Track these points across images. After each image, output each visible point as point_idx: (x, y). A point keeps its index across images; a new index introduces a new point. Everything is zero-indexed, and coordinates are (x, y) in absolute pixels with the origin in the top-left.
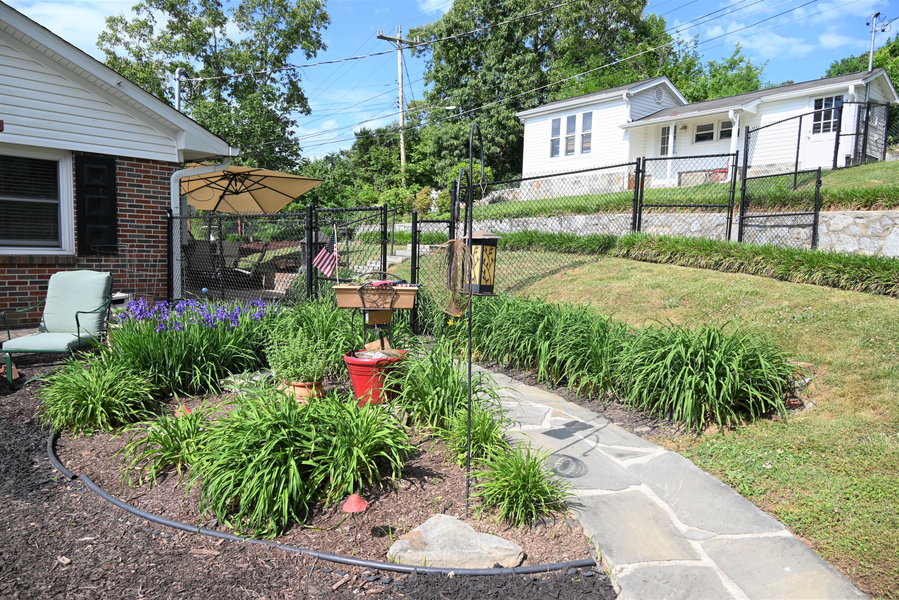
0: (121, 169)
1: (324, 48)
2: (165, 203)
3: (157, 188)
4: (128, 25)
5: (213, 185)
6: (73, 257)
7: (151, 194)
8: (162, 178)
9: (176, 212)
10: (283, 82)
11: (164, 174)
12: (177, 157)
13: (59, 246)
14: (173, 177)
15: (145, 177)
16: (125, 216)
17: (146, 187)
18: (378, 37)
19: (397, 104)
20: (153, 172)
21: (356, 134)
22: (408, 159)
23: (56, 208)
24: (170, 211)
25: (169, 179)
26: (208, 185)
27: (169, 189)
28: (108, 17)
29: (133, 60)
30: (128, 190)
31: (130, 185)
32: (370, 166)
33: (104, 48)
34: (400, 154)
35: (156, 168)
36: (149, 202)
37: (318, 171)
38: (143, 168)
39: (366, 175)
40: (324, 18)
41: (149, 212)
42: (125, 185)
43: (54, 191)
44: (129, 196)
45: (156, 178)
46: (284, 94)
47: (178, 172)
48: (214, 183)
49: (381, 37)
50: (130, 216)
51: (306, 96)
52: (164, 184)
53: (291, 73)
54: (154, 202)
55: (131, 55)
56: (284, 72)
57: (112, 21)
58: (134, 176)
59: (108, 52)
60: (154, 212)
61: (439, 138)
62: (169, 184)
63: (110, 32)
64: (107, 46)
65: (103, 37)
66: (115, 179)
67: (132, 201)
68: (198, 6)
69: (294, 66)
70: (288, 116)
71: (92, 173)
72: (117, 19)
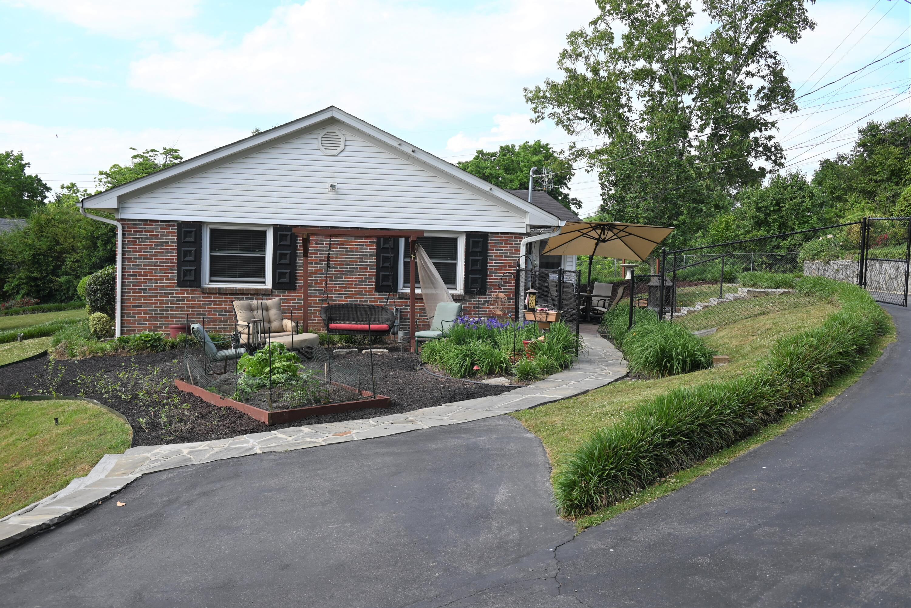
0: (491, 240)
1: (812, 26)
2: (516, 260)
3: (512, 250)
4: (588, 38)
5: (585, 235)
6: (462, 295)
7: (508, 255)
8: (515, 244)
9: (523, 266)
10: (761, 74)
11: (517, 241)
12: (525, 229)
13: (455, 289)
14: (522, 243)
15: (505, 244)
16: (492, 269)
17: (505, 250)
20: (510, 241)
21: (860, 131)
23: (455, 265)
24: (519, 266)
25: (520, 244)
26: (582, 235)
27: (519, 251)
28: (569, 33)
29: (590, 75)
30: (495, 253)
31: (496, 250)
32: (876, 174)
33: (564, 66)
35: (512, 237)
36: (506, 260)
37: (790, 187)
38: (504, 238)
39: (868, 188)
41: (506, 266)
42: (493, 250)
43: (454, 256)
44: (495, 256)
45: (512, 244)
46: (765, 88)
47: (526, 239)
48: (586, 234)
50: (495, 269)
51: (792, 87)
52: (517, 247)
53: (770, 61)
54: (510, 260)
55: (589, 70)
56: (763, 62)
57: (573, 37)
58: (498, 244)
59: (567, 70)
60: (509, 267)
62: (520, 247)
63: (569, 48)
64: (568, 63)
65: (564, 55)
66: (487, 246)
67: (497, 260)
68: (660, 4)
69: (775, 53)
70: (767, 117)
71: (475, 244)
72: (577, 33)
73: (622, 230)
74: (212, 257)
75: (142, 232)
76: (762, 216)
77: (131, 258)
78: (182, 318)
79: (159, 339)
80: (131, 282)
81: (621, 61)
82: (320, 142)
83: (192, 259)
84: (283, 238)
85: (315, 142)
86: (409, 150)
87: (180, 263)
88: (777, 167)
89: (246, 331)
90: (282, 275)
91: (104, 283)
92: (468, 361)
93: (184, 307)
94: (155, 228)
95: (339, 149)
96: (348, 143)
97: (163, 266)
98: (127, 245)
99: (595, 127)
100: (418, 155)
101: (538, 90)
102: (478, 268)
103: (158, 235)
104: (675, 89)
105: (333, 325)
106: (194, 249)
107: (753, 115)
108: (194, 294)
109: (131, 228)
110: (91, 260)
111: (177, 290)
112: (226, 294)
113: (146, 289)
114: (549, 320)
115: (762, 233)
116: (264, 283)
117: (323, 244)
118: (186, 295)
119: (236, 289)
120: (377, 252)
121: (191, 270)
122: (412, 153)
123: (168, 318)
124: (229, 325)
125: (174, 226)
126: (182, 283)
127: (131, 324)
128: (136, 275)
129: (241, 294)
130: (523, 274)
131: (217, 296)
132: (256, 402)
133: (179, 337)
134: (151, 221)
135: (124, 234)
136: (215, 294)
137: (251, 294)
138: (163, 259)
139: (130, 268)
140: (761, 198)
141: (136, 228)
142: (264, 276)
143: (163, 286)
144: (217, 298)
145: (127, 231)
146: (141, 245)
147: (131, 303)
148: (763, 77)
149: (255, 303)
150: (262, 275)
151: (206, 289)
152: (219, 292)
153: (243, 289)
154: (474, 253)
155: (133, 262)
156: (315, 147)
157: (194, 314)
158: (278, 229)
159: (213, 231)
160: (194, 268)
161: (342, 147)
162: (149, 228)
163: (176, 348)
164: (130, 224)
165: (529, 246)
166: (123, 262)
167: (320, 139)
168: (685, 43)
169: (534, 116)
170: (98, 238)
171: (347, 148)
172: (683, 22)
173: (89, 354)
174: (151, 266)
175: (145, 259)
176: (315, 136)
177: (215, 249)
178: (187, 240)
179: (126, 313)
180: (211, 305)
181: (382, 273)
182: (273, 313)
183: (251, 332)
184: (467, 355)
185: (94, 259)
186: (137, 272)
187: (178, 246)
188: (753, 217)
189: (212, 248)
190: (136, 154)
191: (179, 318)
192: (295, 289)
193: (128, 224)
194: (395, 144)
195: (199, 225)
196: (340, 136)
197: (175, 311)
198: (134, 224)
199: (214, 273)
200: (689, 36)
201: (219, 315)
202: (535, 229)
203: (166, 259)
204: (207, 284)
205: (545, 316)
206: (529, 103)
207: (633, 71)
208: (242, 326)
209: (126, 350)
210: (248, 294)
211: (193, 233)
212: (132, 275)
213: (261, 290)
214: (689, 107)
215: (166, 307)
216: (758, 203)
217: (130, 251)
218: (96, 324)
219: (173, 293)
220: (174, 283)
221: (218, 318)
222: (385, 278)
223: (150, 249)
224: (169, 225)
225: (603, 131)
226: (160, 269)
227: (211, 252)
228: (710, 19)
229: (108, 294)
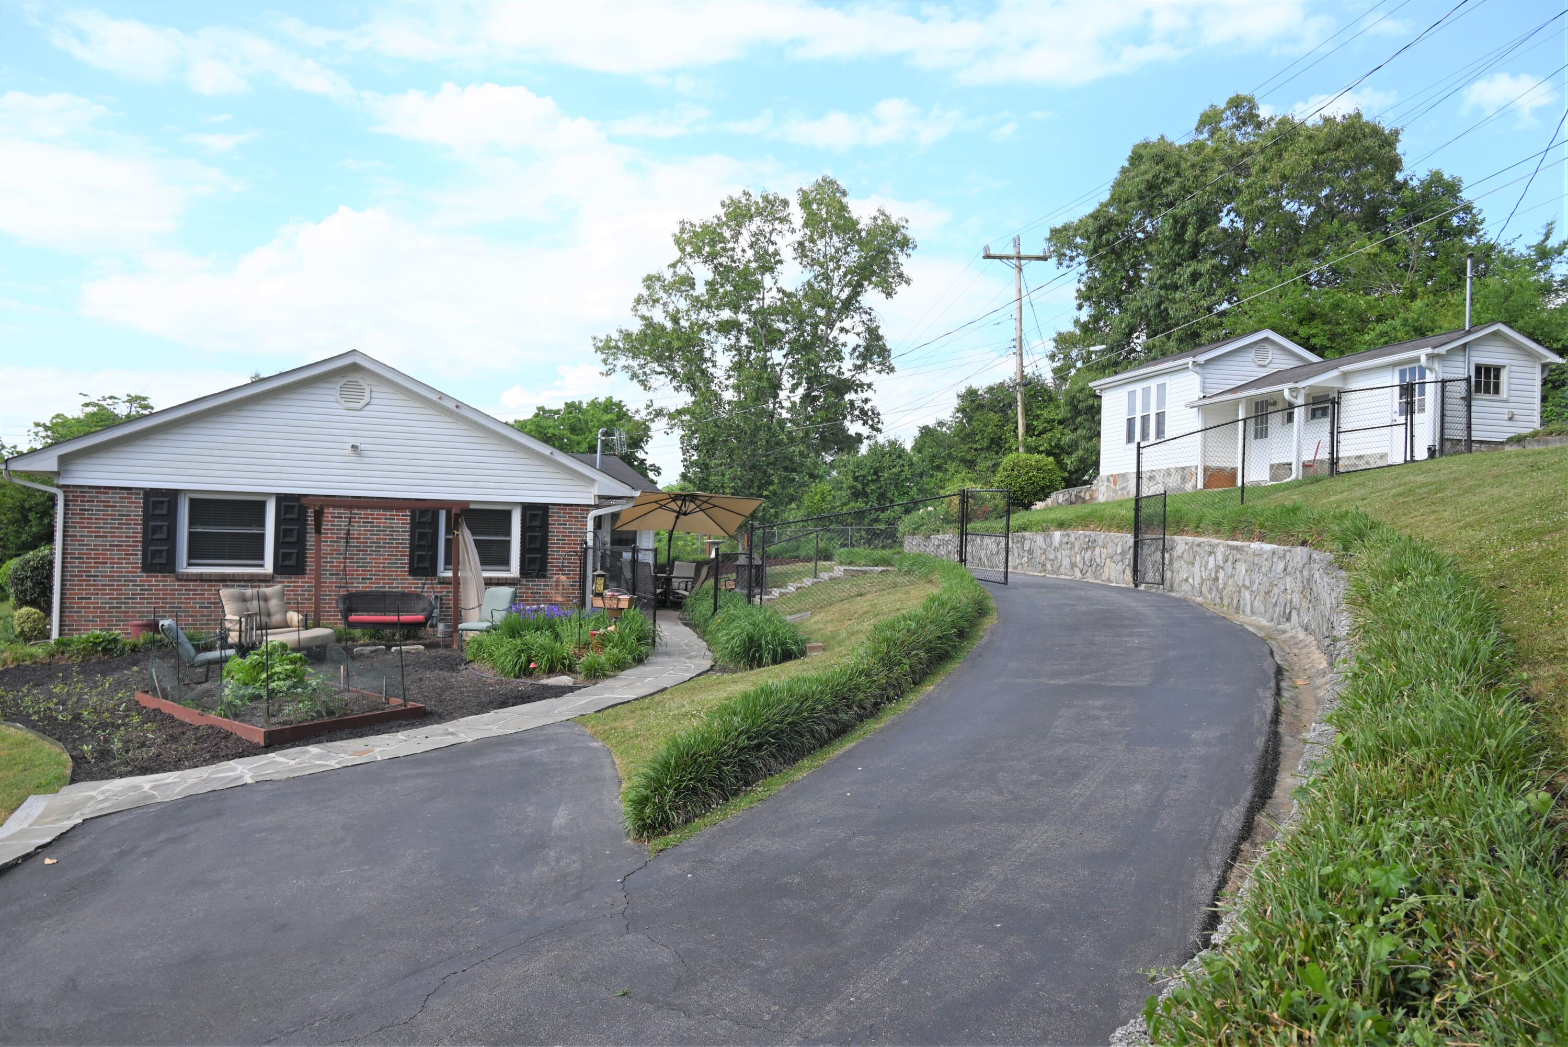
0: (552, 513)
1: (908, 282)
2: (582, 537)
3: (577, 525)
4: (666, 282)
5: (664, 507)
6: (517, 579)
7: (573, 530)
8: (581, 517)
10: (856, 330)
11: (584, 514)
12: (593, 500)
13: (509, 571)
14: (589, 516)
15: (568, 517)
16: (553, 548)
17: (569, 525)
18: (984, 257)
19: (1014, 350)
20: (575, 514)
21: (959, 396)
22: (1029, 429)
23: (508, 543)
25: (587, 518)
26: (660, 508)
27: (586, 525)
28: (645, 276)
29: (669, 325)
30: (557, 528)
31: (558, 524)
32: (976, 442)
33: (639, 313)
34: (1017, 423)
35: (578, 510)
36: (571, 536)
37: (888, 455)
38: (568, 511)
39: (968, 457)
40: (904, 244)
41: (571, 544)
42: (554, 524)
43: (508, 531)
44: (557, 532)
45: (577, 517)
46: (860, 346)
47: (594, 511)
48: (664, 505)
49: (988, 257)
50: (557, 548)
51: (888, 347)
52: (583, 522)
53: (865, 317)
54: (574, 536)
55: (668, 318)
56: (857, 317)
57: (650, 280)
58: (561, 517)
59: (643, 317)
60: (574, 544)
61: (1074, 397)
62: (587, 522)
63: (645, 293)
64: (643, 310)
65: (639, 301)
66: (548, 521)
67: (559, 536)
68: (747, 249)
69: (870, 309)
70: (862, 377)
71: (534, 517)
72: (654, 276)
73: (706, 502)
74: (191, 534)
75: (93, 501)
76: (859, 486)
77: (76, 536)
78: (148, 612)
79: (115, 640)
80: (75, 567)
81: (704, 310)
82: (338, 393)
83: (163, 536)
84: (288, 509)
85: (333, 392)
86: (452, 406)
87: (146, 542)
88: (874, 433)
89: (237, 627)
90: (286, 556)
91: (36, 568)
92: (523, 658)
93: (151, 599)
94: (112, 498)
95: (363, 403)
96: (374, 395)
97: (122, 546)
98: (70, 518)
99: (675, 383)
100: (463, 412)
101: (609, 339)
102: (537, 545)
103: (116, 506)
104: (764, 344)
105: (353, 618)
106: (166, 524)
107: (847, 375)
108: (166, 581)
109: (78, 496)
110: (19, 537)
111: (142, 576)
112: (211, 581)
113: (97, 576)
114: (620, 606)
115: (860, 505)
116: (262, 566)
117: (341, 517)
118: (154, 583)
119: (224, 575)
120: (411, 528)
121: (161, 551)
122: (455, 409)
123: (128, 612)
124: (214, 620)
125: (139, 494)
126: (149, 567)
127: (75, 621)
128: (82, 558)
129: (231, 581)
130: (590, 553)
131: (198, 583)
132: (247, 718)
133: (142, 638)
134: (105, 488)
135: (66, 505)
136: (196, 581)
137: (245, 581)
138: (122, 537)
139: (74, 548)
140: (858, 467)
141: (85, 497)
142: (262, 557)
143: (121, 572)
144: (198, 586)
145: (71, 501)
146: (91, 519)
147: (76, 594)
148: (858, 334)
149: (249, 592)
150: (260, 556)
151: (183, 574)
152: (201, 578)
153: (234, 575)
154: (532, 528)
155: (78, 540)
156: (332, 398)
157: (165, 607)
158: (281, 499)
159: (193, 502)
160: (166, 548)
161: (367, 399)
162: (103, 497)
163: (139, 651)
164: (76, 492)
165: (598, 521)
166: (64, 540)
167: (338, 389)
168: (774, 293)
169: (604, 369)
170: (30, 509)
171: (374, 401)
172: (771, 270)
173: (12, 662)
174: (106, 545)
175: (96, 537)
176: (332, 386)
177: (196, 524)
178: (157, 512)
179: (67, 608)
180: (189, 594)
181: (417, 553)
182: (274, 604)
183: (243, 628)
184: (523, 651)
185: (24, 537)
186: (85, 554)
187: (144, 520)
188: (850, 488)
189: (192, 523)
190: (88, 401)
191: (143, 612)
192: (305, 574)
193: (73, 492)
194: (435, 397)
195: (173, 495)
196: (365, 386)
197: (138, 603)
198: (81, 492)
199: (195, 554)
200: (778, 285)
201: (200, 607)
202: (604, 500)
203: (126, 537)
204: (183, 567)
205: (615, 602)
206: (599, 353)
207: (717, 322)
208: (231, 621)
209: (67, 655)
210: (240, 581)
211: (166, 504)
212: (77, 558)
213: (258, 575)
214: (780, 364)
215: (125, 599)
216: (854, 472)
217: (75, 527)
218: (24, 622)
219: (136, 581)
220: (138, 568)
221: (199, 612)
222: (421, 559)
223: (104, 523)
224: (132, 494)
225: (684, 388)
226: (118, 550)
227: (190, 527)
228: (801, 268)
229: (42, 583)
